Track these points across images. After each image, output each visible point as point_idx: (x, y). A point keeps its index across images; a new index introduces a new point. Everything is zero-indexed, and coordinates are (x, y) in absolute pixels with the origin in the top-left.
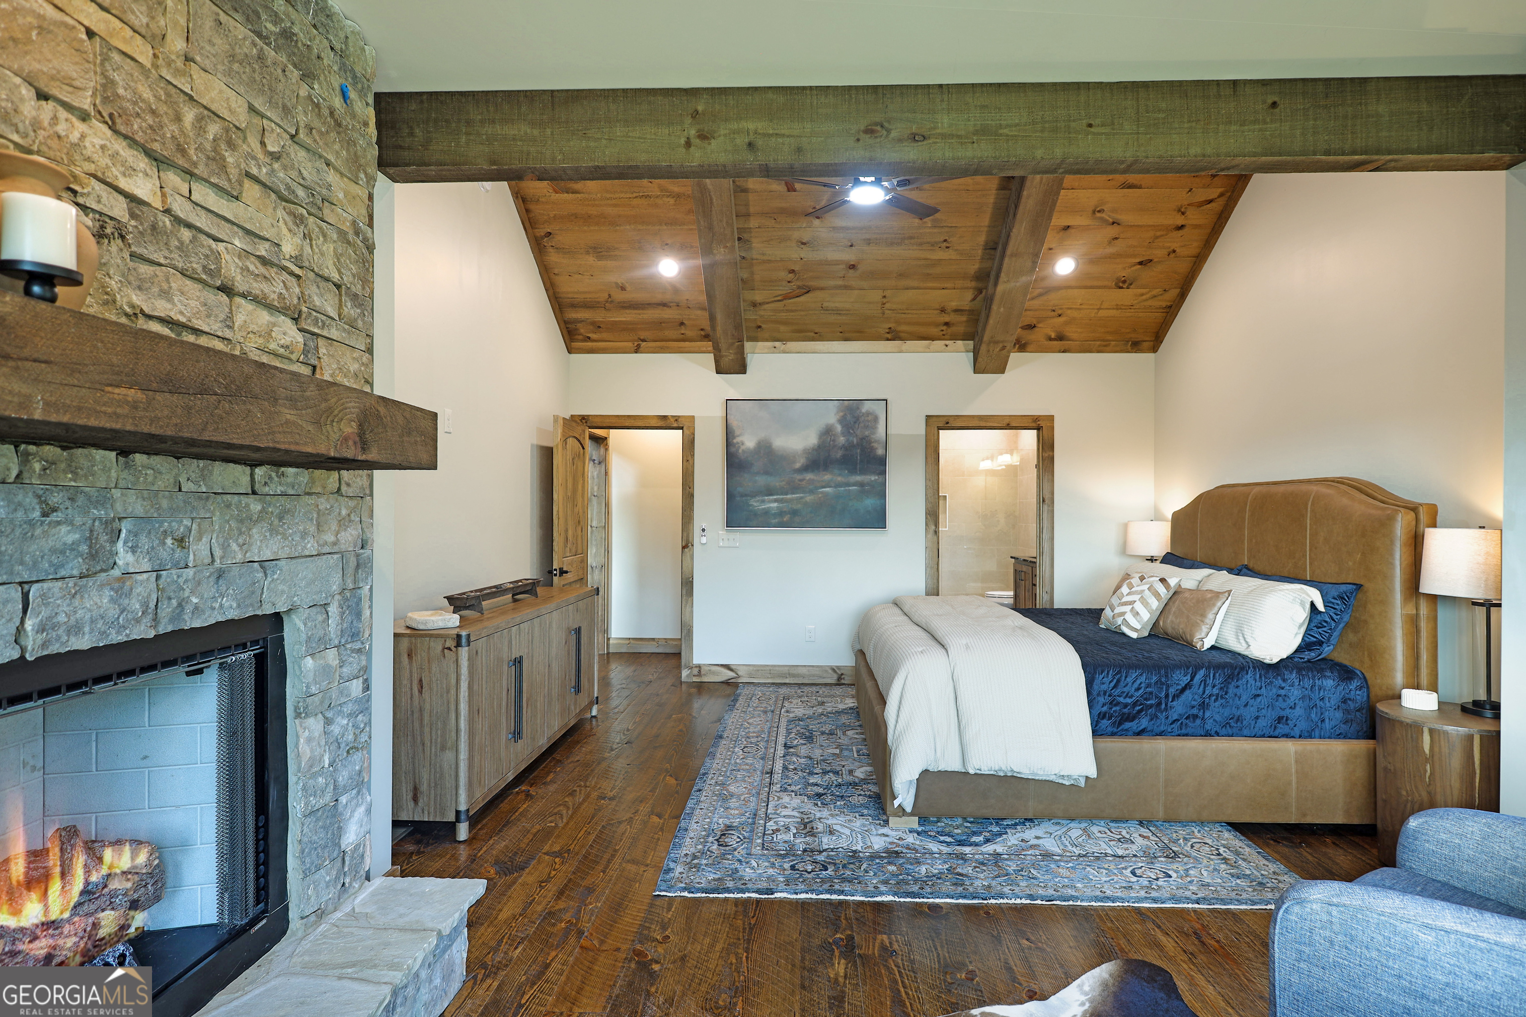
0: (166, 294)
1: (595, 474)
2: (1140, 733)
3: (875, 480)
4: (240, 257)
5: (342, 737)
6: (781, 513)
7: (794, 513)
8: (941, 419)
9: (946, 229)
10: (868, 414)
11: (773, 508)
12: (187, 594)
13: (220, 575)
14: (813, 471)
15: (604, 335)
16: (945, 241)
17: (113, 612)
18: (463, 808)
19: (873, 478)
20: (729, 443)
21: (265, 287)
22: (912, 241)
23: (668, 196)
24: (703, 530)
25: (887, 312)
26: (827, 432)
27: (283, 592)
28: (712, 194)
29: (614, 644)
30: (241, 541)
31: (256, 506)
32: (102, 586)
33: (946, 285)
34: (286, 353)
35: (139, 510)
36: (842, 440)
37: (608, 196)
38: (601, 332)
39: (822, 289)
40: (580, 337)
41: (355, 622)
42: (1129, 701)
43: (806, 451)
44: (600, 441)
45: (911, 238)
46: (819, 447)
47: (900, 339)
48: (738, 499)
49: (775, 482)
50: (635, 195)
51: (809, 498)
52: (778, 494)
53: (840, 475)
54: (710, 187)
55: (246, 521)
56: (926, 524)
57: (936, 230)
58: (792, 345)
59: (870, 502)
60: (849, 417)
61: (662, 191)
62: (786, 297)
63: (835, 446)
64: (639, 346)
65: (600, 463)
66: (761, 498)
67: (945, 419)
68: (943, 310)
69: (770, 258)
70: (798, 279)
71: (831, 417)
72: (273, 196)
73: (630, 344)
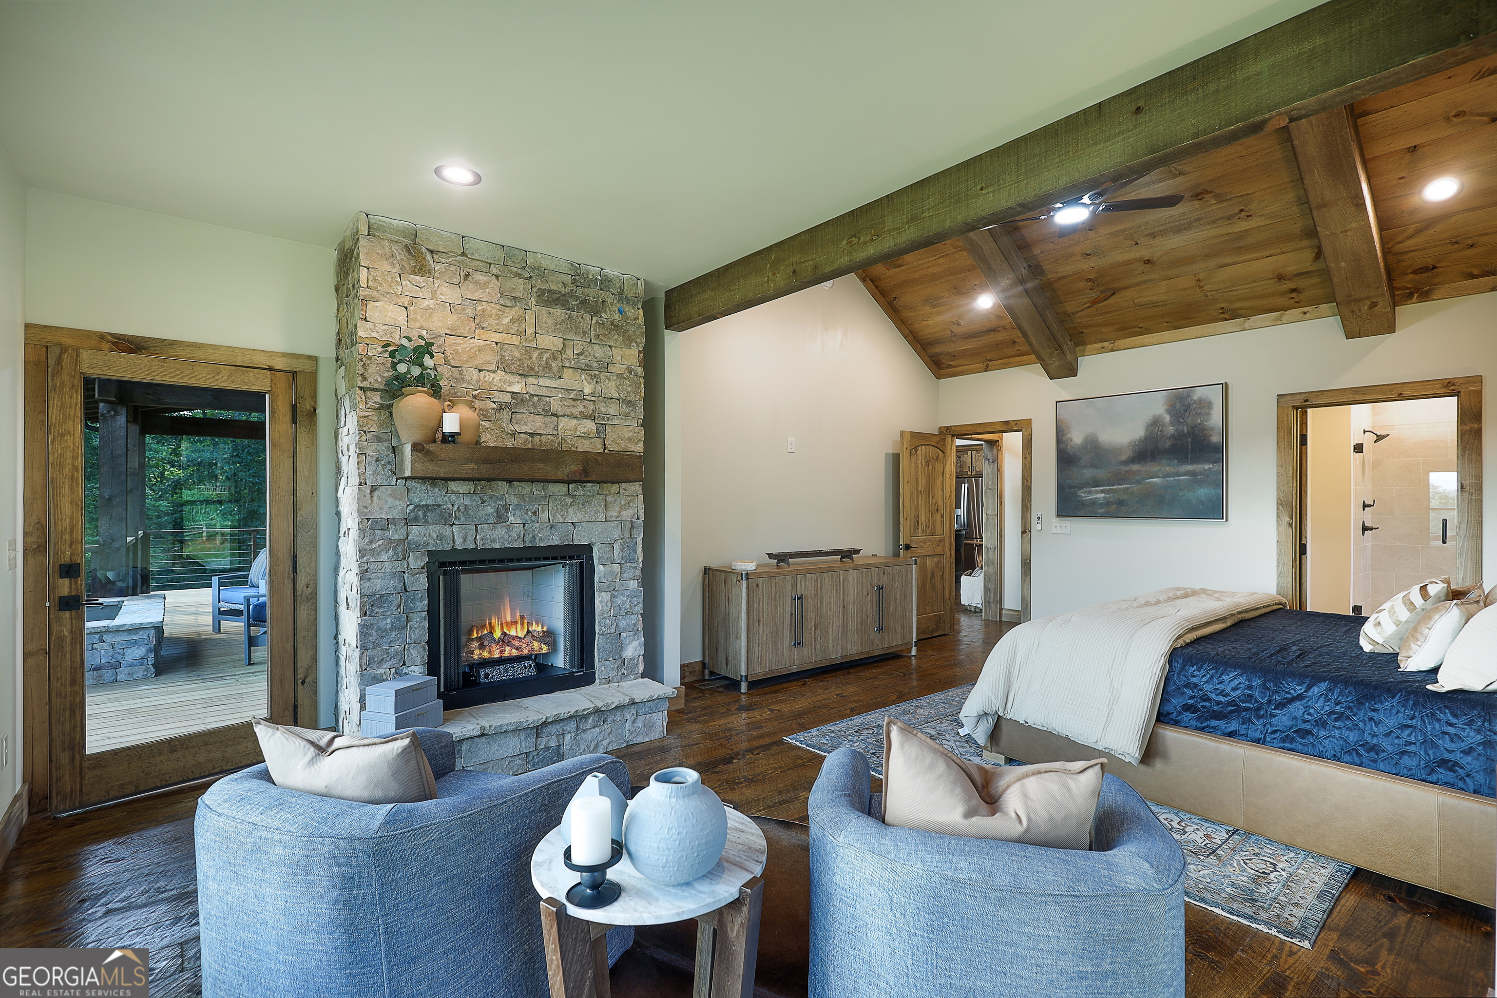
0: (526, 424)
1: (990, 470)
2: (1231, 735)
3: (1209, 469)
4: (561, 401)
5: (623, 605)
6: (1107, 503)
7: (1121, 503)
8: (1298, 397)
9: (1237, 200)
10: (1200, 400)
11: (1100, 498)
12: (536, 532)
13: (552, 526)
14: (1139, 462)
15: (961, 362)
16: (1242, 210)
17: (506, 536)
18: (743, 674)
19: (1207, 467)
20: (1059, 441)
21: (573, 410)
22: (1201, 222)
23: (961, 251)
24: (1039, 518)
25: (1209, 294)
26: (1156, 422)
27: (585, 536)
28: (979, 243)
29: (1005, 614)
30: (562, 514)
31: (569, 500)
32: (502, 527)
33: (1272, 252)
34: (586, 435)
35: (516, 502)
36: (1171, 430)
37: (921, 262)
38: (957, 359)
39: (1122, 289)
40: (944, 365)
41: (632, 554)
42: (1222, 699)
43: (1132, 444)
44: (992, 444)
45: (1198, 220)
46: (1146, 438)
47: (1240, 316)
48: (1067, 490)
49: (1100, 473)
50: (938, 256)
51: (1135, 488)
52: (1104, 486)
53: (1168, 465)
54: (975, 238)
55: (565, 506)
56: (1278, 516)
57: (1224, 204)
58: (1121, 343)
59: (1203, 492)
60: (1178, 406)
61: (955, 248)
62: (1094, 302)
63: (1163, 436)
64: (987, 366)
65: (993, 462)
66: (1088, 490)
67: (1303, 397)
68: (1280, 278)
69: (1063, 274)
70: (1098, 285)
71: (1158, 408)
72: (579, 370)
73: (981, 365)
